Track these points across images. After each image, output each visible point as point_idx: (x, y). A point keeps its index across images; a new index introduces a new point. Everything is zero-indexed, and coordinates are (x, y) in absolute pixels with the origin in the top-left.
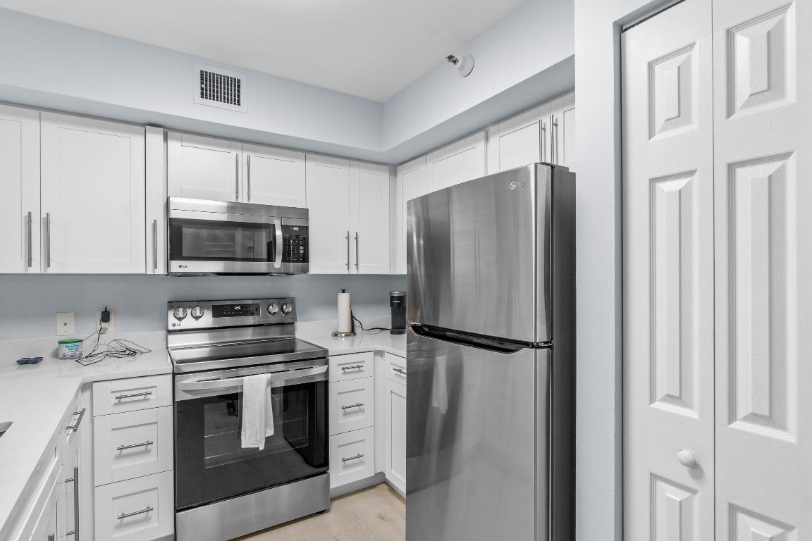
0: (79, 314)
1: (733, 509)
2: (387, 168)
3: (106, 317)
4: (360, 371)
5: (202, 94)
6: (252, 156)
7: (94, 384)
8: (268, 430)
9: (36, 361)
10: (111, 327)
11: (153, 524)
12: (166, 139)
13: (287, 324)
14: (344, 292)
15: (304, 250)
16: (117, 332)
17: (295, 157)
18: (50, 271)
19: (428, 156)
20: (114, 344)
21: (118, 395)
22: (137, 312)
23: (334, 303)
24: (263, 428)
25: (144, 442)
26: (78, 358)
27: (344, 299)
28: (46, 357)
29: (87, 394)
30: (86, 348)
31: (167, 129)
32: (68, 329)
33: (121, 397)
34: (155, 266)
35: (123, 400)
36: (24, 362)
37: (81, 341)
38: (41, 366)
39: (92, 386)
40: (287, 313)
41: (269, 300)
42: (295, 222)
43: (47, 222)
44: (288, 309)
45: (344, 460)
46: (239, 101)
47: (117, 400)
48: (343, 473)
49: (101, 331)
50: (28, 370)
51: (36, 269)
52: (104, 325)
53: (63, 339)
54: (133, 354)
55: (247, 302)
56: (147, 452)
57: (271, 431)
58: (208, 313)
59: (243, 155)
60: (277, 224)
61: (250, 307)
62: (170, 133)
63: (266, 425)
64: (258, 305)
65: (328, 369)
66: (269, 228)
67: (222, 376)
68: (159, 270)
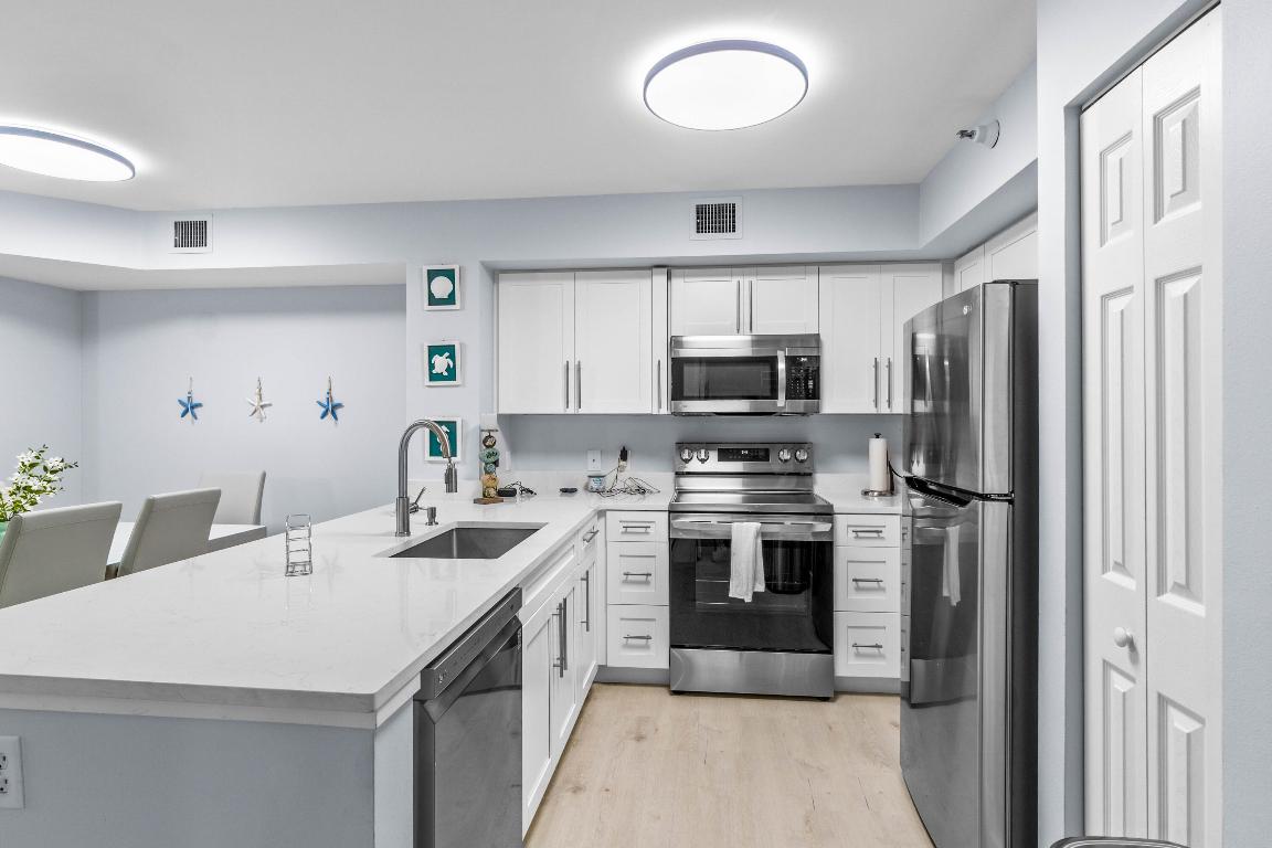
0: (604, 452)
1: (1163, 701)
2: (939, 265)
3: (624, 456)
4: (879, 537)
5: (698, 228)
6: (754, 279)
7: (607, 512)
8: (757, 585)
9: (573, 491)
10: (629, 465)
11: (652, 652)
12: (669, 277)
13: (805, 475)
14: (878, 437)
15: (814, 385)
16: (636, 471)
17: (805, 273)
18: (581, 411)
19: (987, 245)
20: (629, 483)
21: (625, 524)
22: (650, 453)
23: (863, 452)
24: (751, 581)
25: (646, 572)
26: (600, 491)
27: (877, 447)
28: (580, 489)
29: (602, 520)
30: (608, 483)
31: (669, 268)
32: (595, 465)
33: (627, 527)
34: (660, 407)
35: (629, 530)
36: (565, 491)
37: (603, 476)
38: (577, 495)
39: (605, 515)
40: (802, 461)
41: (784, 444)
42: (803, 352)
43: (579, 369)
44: (802, 456)
45: (855, 646)
46: (734, 226)
47: (624, 530)
48: (853, 662)
49: (620, 469)
50: (567, 499)
51: (571, 410)
52: (622, 463)
53: (590, 474)
54: (644, 493)
55: (756, 446)
56: (647, 583)
57: (761, 588)
58: (714, 455)
59: (745, 281)
60: (781, 355)
61: (758, 453)
62: (674, 271)
63: (755, 579)
64: (767, 451)
65: (832, 528)
66: (772, 361)
67: (714, 519)
68: (664, 411)
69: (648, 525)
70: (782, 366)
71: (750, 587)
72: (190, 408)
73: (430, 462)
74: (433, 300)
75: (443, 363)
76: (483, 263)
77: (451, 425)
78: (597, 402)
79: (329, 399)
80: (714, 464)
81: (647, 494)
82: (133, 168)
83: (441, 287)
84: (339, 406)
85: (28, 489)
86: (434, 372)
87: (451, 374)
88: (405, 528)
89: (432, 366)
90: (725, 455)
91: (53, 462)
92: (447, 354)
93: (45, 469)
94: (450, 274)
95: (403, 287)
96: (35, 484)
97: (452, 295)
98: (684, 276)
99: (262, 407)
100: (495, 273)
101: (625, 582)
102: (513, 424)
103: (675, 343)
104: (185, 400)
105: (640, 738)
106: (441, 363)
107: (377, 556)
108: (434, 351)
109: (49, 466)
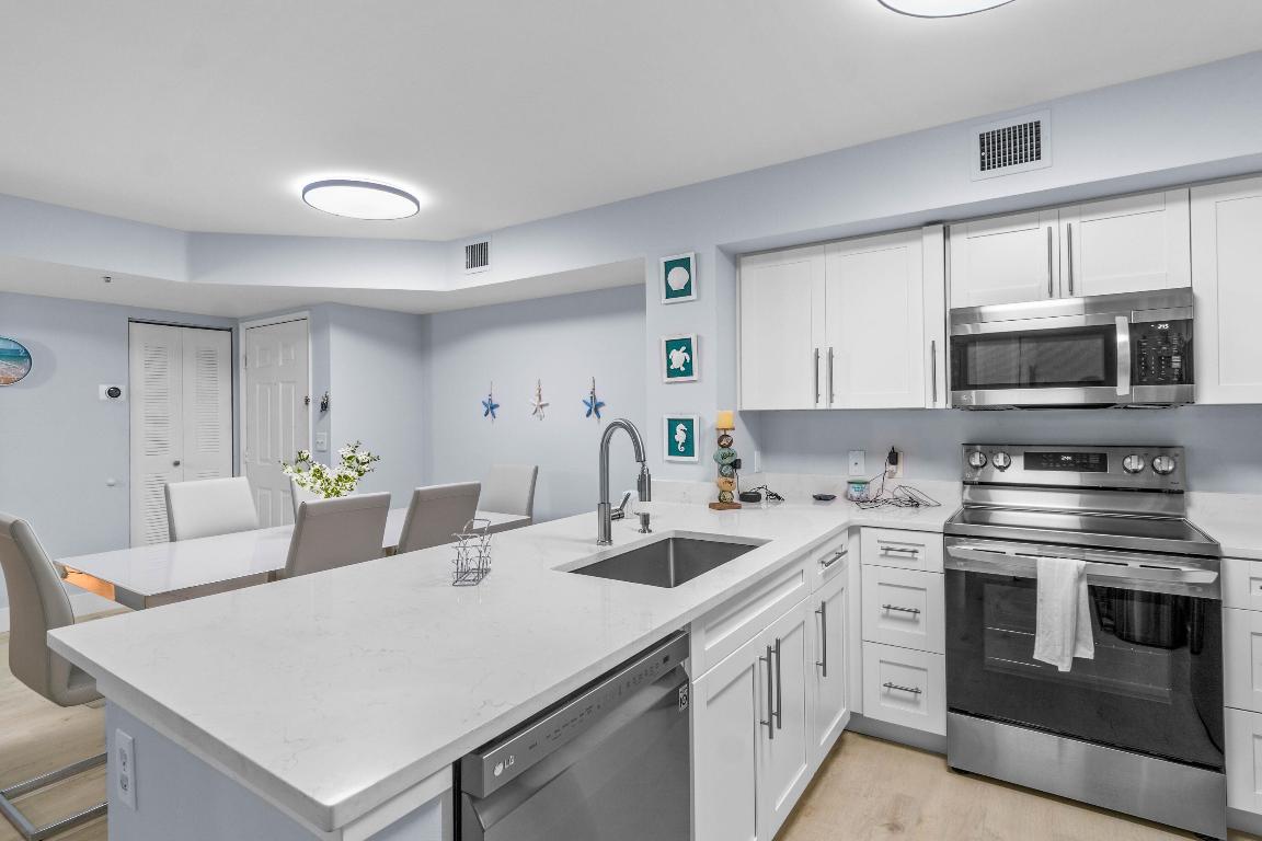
0: (868, 454)
3: (893, 458)
5: (983, 164)
6: (1075, 222)
7: (862, 529)
8: (1081, 648)
9: (830, 498)
10: (900, 470)
11: (922, 711)
12: (946, 235)
13: (1171, 493)
15: (1181, 362)
16: (908, 477)
18: (835, 406)
20: (899, 492)
21: (885, 546)
22: (929, 455)
24: (1069, 641)
25: (913, 608)
26: (860, 501)
28: (839, 496)
29: (855, 538)
30: (872, 492)
31: (946, 224)
32: (858, 471)
33: (888, 549)
34: (935, 400)
35: (890, 553)
36: (820, 498)
37: (866, 483)
38: (833, 504)
39: (859, 532)
40: (1165, 473)
41: (1131, 448)
42: (1163, 316)
43: (831, 356)
44: (1164, 465)
47: (883, 552)
49: (888, 475)
50: (822, 506)
51: (823, 405)
52: (892, 467)
53: (850, 479)
54: (917, 505)
55: (1081, 450)
56: (915, 622)
57: (1087, 652)
58: (1018, 462)
59: (1059, 227)
60: (1122, 323)
61: (1089, 459)
62: (953, 227)
63: (1076, 639)
64: (1103, 459)
65: (1218, 578)
66: (1108, 332)
67: (1010, 550)
68: (941, 404)
69: (916, 548)
70: (1123, 338)
71: (1068, 652)
72: (491, 408)
73: (670, 462)
74: (670, 293)
75: (681, 357)
76: (721, 248)
77: (689, 423)
78: (853, 395)
79: (593, 398)
80: (1017, 472)
81: (921, 507)
82: (417, 203)
83: (678, 278)
84: (601, 404)
85: (346, 477)
86: (672, 367)
87: (688, 369)
88: (607, 536)
89: (669, 362)
90: (1034, 460)
91: (362, 456)
92: (684, 348)
93: (358, 461)
94: (685, 263)
95: (644, 285)
96: (352, 474)
97: (688, 285)
98: (967, 231)
99: (541, 406)
100: (736, 258)
101: (886, 616)
102: (761, 422)
103: (957, 316)
104: (487, 402)
105: (894, 827)
106: (678, 357)
107: (557, 569)
108: (672, 345)
109: (360, 458)
